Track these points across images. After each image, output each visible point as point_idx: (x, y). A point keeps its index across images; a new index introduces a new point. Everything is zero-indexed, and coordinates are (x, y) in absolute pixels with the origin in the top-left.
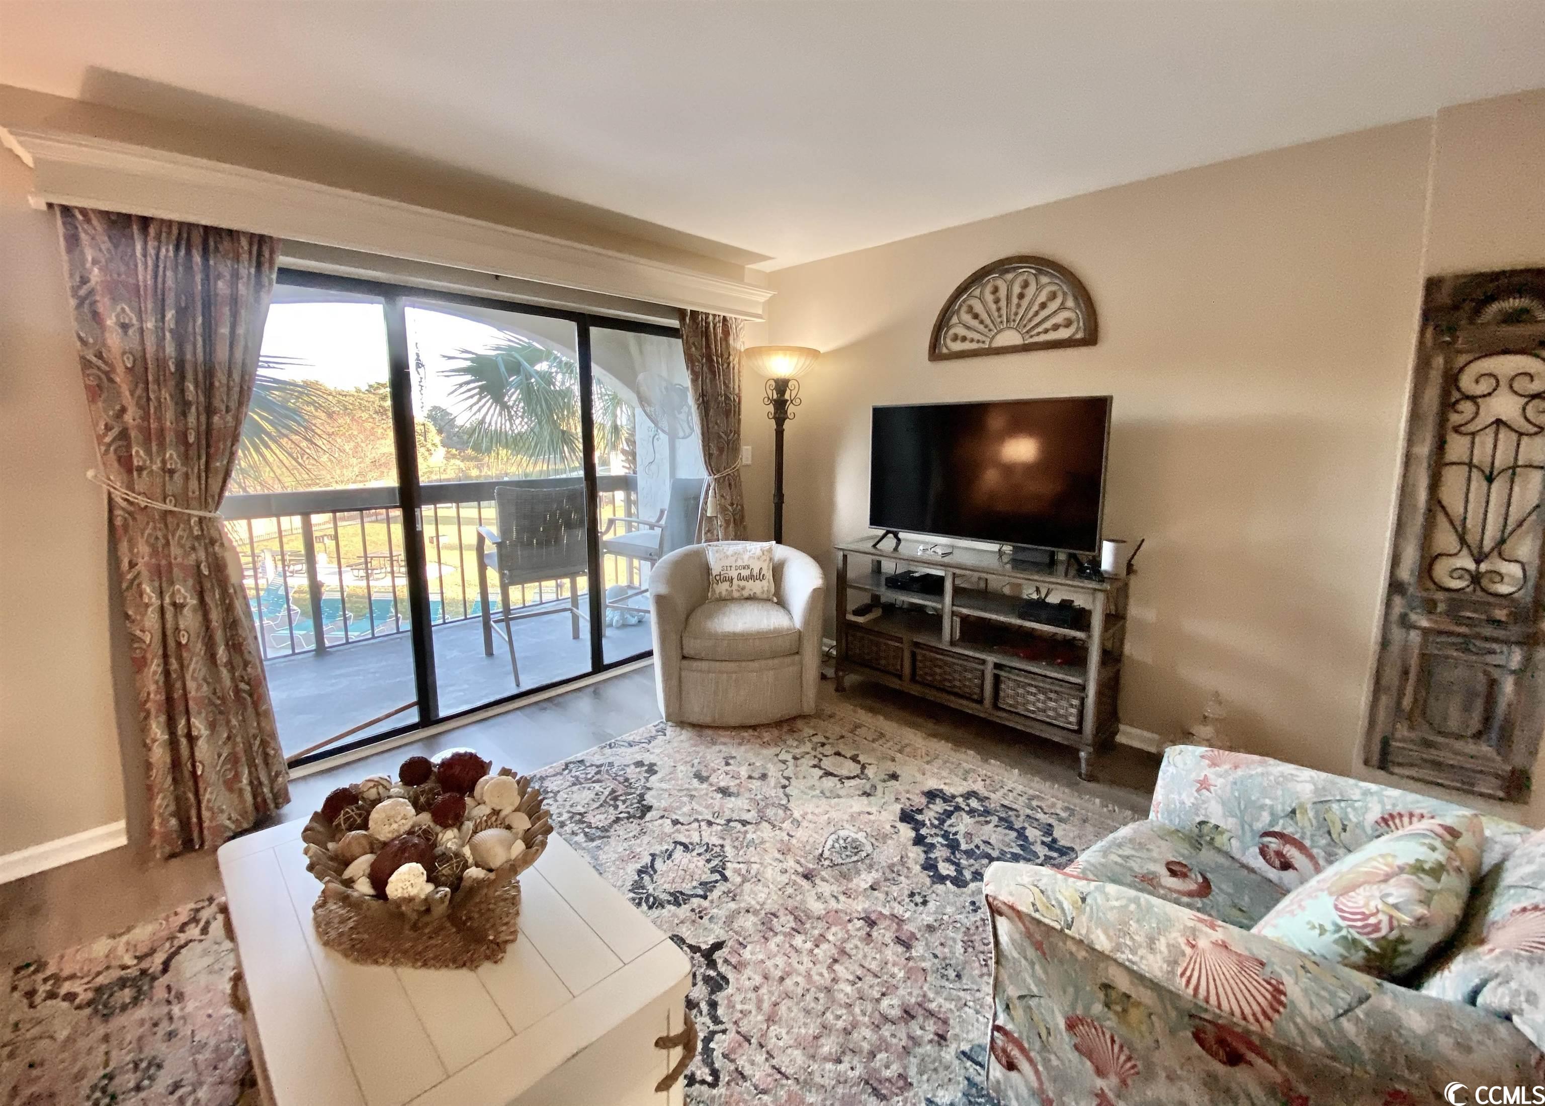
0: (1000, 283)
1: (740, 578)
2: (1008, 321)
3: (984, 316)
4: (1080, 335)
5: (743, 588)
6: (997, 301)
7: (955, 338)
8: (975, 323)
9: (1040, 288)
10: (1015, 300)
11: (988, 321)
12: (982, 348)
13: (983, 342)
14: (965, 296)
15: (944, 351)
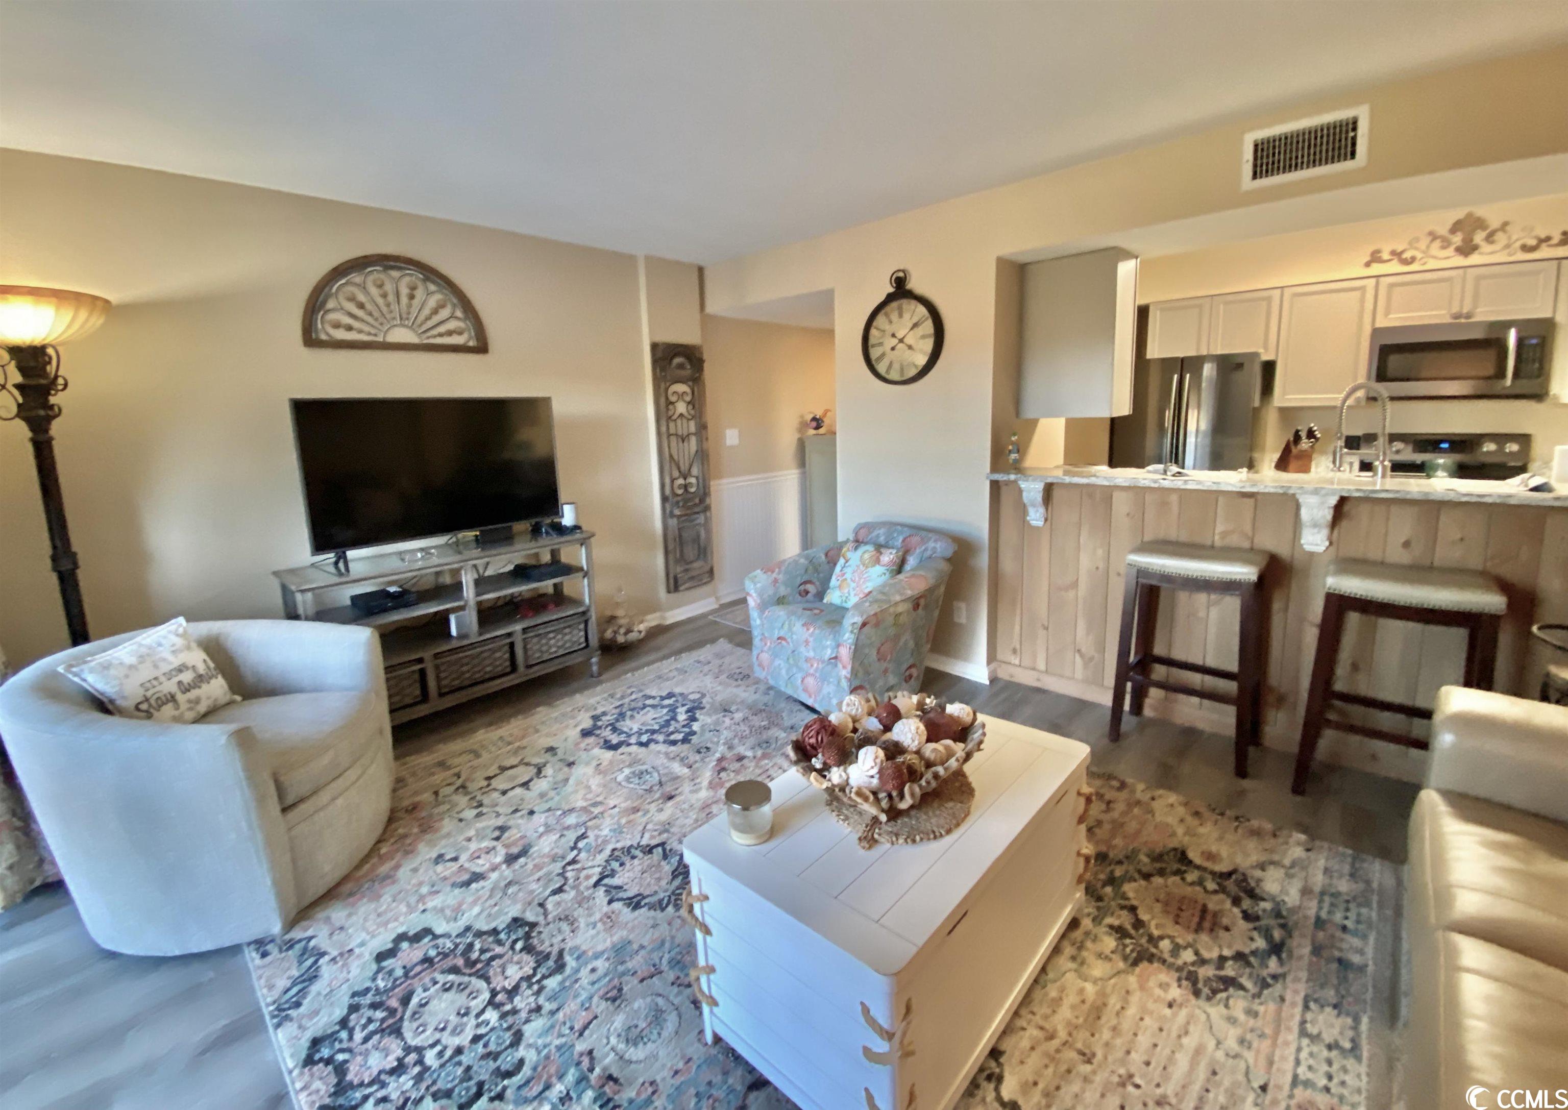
0: (384, 277)
2: (401, 319)
3: (370, 306)
4: (471, 344)
6: (384, 296)
7: (337, 325)
8: (362, 314)
9: (429, 294)
11: (377, 314)
12: (375, 342)
13: (375, 335)
14: (343, 281)
15: (323, 337)
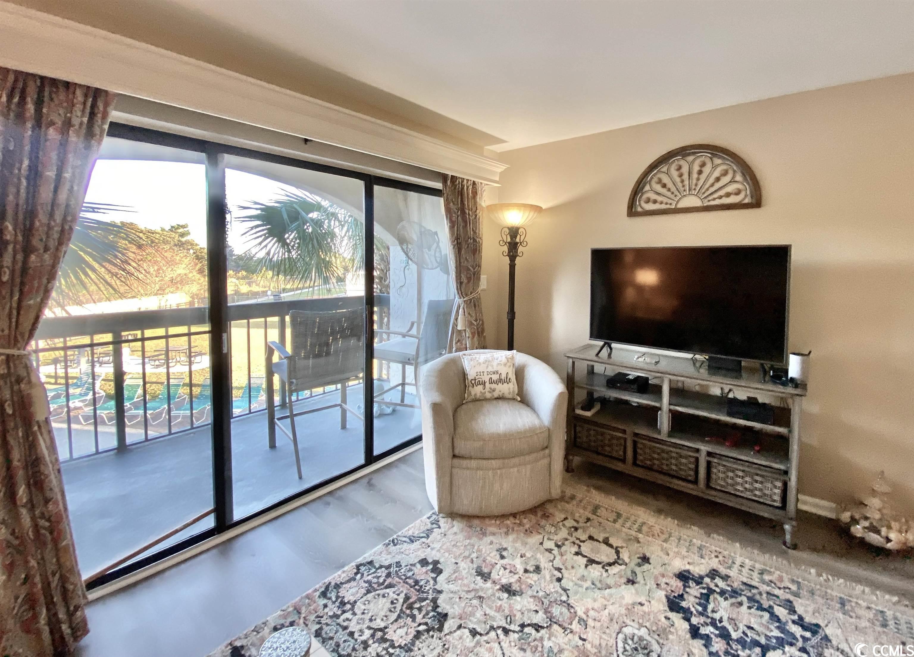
0: (682, 162)
1: (491, 382)
2: (690, 190)
3: (670, 185)
4: (747, 201)
5: (494, 390)
6: (681, 175)
7: (648, 201)
8: (664, 191)
9: (715, 167)
10: (695, 176)
11: (673, 189)
12: (669, 209)
13: (671, 204)
14: (655, 171)
15: (639, 209)
